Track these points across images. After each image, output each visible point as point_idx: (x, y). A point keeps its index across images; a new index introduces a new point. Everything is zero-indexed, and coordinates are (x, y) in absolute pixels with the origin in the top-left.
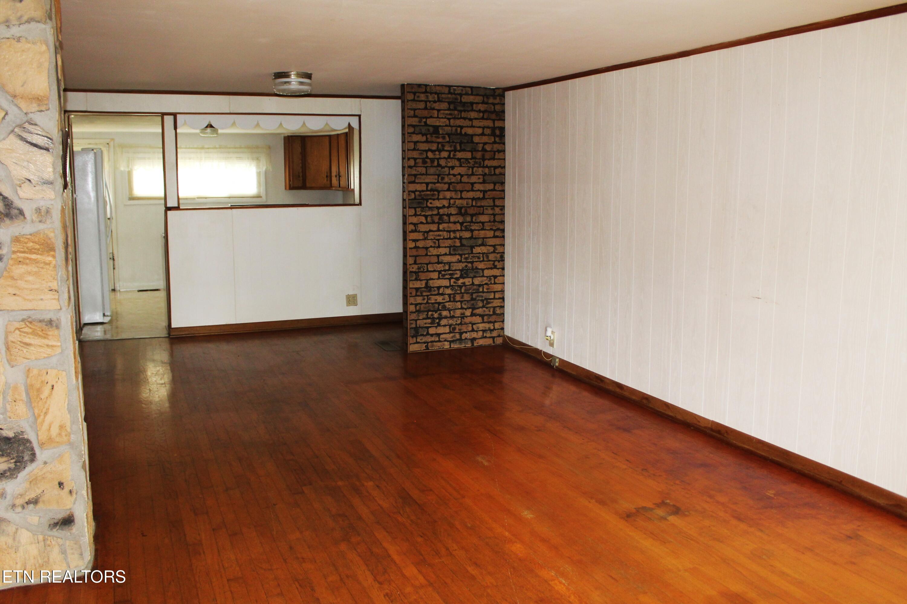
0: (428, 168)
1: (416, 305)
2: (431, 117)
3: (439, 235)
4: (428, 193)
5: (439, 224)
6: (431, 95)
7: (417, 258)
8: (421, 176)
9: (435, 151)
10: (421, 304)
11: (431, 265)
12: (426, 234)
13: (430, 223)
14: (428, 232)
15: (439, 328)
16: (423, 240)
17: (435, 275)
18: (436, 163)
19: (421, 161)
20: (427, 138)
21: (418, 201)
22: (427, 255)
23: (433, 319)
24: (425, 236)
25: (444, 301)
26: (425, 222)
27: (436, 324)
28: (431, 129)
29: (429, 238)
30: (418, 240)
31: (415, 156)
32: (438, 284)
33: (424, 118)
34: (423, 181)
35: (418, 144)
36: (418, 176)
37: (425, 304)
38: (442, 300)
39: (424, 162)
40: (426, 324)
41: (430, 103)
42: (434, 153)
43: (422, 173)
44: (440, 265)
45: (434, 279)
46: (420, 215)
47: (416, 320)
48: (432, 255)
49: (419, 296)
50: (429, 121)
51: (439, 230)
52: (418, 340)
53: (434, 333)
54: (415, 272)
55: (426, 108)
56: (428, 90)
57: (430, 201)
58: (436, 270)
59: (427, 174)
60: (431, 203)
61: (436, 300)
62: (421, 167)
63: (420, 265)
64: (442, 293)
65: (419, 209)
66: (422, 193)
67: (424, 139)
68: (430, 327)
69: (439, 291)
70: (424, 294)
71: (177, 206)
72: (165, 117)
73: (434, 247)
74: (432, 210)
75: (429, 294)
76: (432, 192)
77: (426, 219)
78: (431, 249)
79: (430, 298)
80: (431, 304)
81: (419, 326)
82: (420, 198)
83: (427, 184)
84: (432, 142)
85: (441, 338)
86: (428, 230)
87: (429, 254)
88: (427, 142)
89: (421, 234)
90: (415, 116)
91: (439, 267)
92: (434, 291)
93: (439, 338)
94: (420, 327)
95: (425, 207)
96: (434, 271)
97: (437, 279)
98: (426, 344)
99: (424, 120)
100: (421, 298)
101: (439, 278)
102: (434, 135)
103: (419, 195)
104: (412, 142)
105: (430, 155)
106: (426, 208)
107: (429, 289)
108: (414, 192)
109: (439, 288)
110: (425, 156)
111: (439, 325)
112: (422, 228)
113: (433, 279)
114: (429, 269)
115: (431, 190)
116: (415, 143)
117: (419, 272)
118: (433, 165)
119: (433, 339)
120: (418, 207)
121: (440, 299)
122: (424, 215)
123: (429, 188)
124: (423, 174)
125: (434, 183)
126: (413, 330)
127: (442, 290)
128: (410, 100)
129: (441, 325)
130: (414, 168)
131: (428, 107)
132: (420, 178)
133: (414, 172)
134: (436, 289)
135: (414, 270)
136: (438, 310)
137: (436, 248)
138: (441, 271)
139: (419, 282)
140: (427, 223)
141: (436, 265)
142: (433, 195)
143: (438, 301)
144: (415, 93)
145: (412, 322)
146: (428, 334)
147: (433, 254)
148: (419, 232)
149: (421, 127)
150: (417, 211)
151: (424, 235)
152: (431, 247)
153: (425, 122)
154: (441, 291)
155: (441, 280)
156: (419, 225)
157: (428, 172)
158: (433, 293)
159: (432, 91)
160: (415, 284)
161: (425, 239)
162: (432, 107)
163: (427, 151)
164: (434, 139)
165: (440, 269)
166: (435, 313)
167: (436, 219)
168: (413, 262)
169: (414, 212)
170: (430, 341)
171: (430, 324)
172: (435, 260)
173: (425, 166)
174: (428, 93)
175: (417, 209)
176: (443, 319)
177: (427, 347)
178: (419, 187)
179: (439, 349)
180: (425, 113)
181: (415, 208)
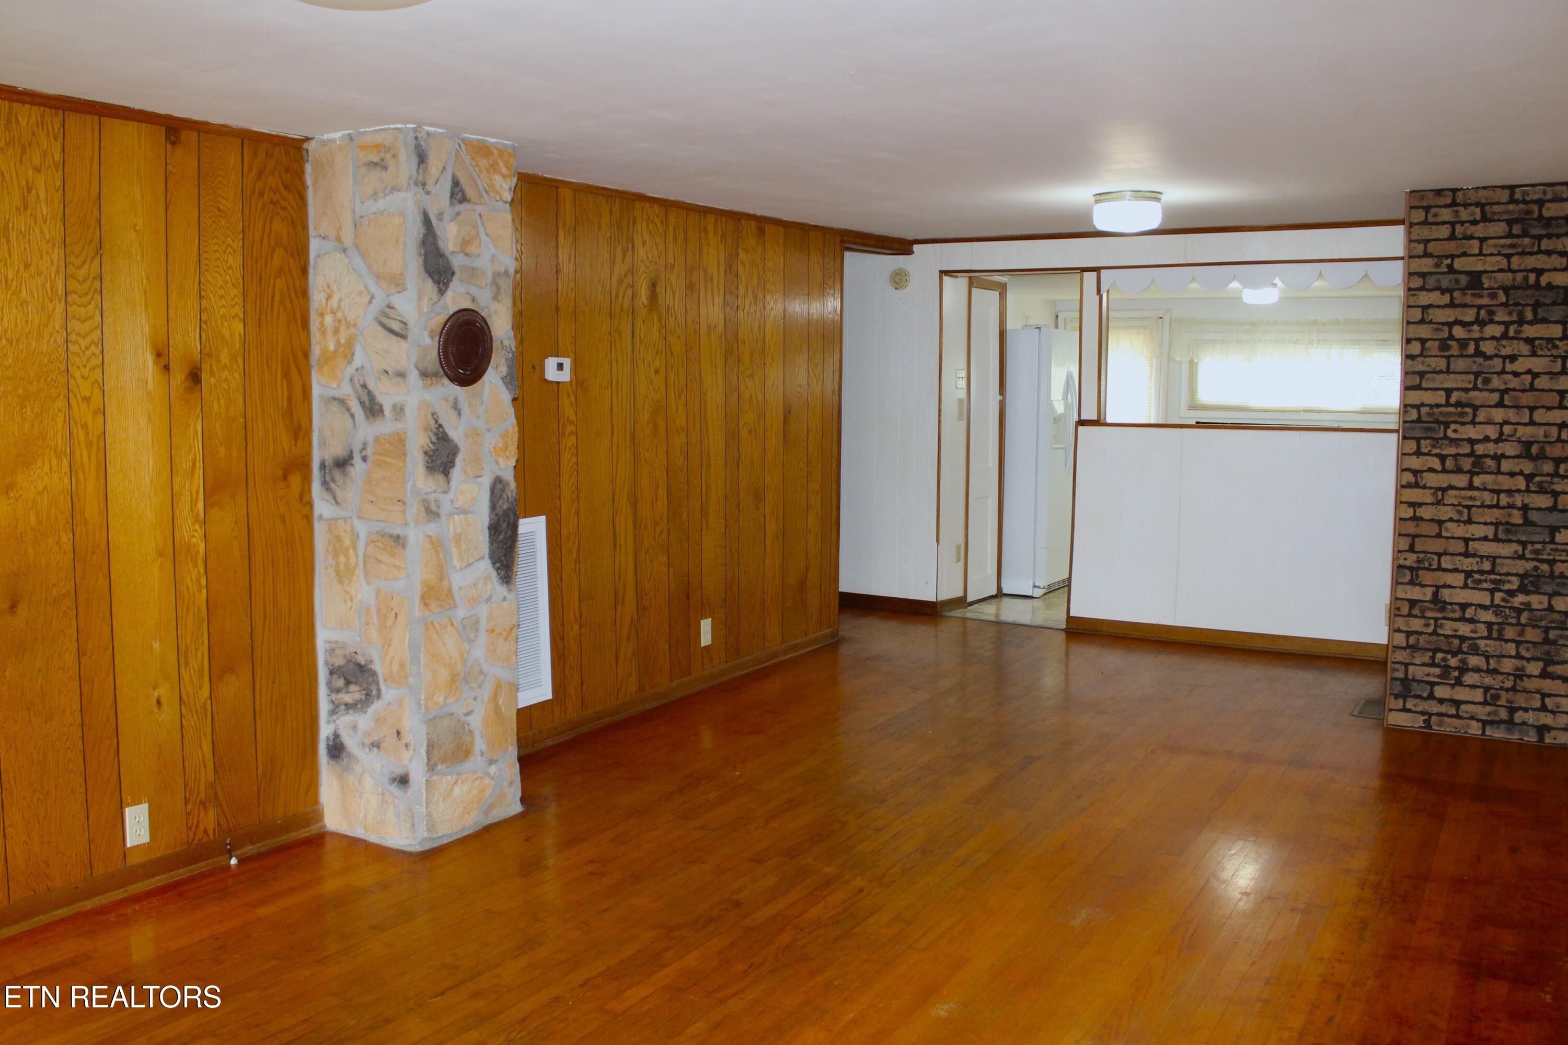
0: (1451, 359)
1: (1409, 634)
2: (1464, 254)
3: (1472, 498)
4: (1451, 409)
5: (1472, 473)
6: (1465, 209)
7: (1416, 540)
8: (1434, 375)
9: (1471, 324)
10: (1420, 633)
11: (1449, 557)
12: (1440, 493)
13: (1452, 472)
14: (1444, 490)
15: (1458, 688)
16: (1432, 504)
17: (1458, 579)
18: (1471, 349)
19: (1437, 344)
20: (1452, 298)
21: (1426, 425)
22: (1439, 536)
23: (1447, 668)
24: (1437, 497)
25: (1473, 635)
26: (1439, 468)
27: (1452, 679)
28: (1464, 280)
29: (1446, 502)
30: (1420, 505)
31: (1423, 336)
32: (1463, 598)
33: (1447, 257)
34: (1441, 386)
35: (1430, 311)
36: (1428, 375)
37: (1430, 634)
38: (1471, 632)
39: (1444, 346)
40: (1428, 675)
41: (1462, 225)
42: (1467, 328)
43: (1438, 369)
44: (1470, 560)
45: (1455, 587)
46: (1428, 454)
47: (1406, 665)
48: (1452, 538)
49: (1415, 616)
50: (1459, 264)
51: (1471, 487)
52: (1409, 705)
53: (1447, 696)
54: (1410, 568)
55: (1452, 237)
56: (1458, 201)
57: (1453, 427)
58: (1460, 568)
59: (1448, 371)
60: (1455, 431)
61: (1456, 631)
62: (1436, 356)
63: (1421, 556)
64: (1472, 618)
65: (1428, 441)
66: (1435, 410)
67: (1446, 299)
68: (1439, 684)
69: (1464, 612)
70: (1429, 614)
71: (1096, 418)
72: (1085, 274)
73: (1458, 521)
74: (1457, 446)
75: (1439, 615)
76: (1459, 409)
77: (1443, 463)
78: (1449, 525)
79: (1441, 624)
80: (1442, 638)
81: (1413, 678)
82: (1431, 420)
83: (1449, 392)
84: (1465, 306)
85: (1463, 712)
86: (1445, 485)
87: (1444, 534)
88: (1452, 305)
89: (1428, 492)
90: (1426, 255)
91: (1468, 564)
92: (1453, 611)
93: (1458, 710)
94: (1414, 680)
95: (1441, 439)
96: (1456, 570)
97: (1461, 588)
98: (1426, 717)
99: (1449, 261)
100: (1422, 621)
101: (1465, 586)
102: (1470, 292)
103: (1429, 414)
104: (1418, 306)
105: (1458, 332)
106: (1444, 441)
107: (1440, 605)
108: (1417, 407)
109: (1464, 606)
110: (1445, 335)
111: (1459, 682)
112: (1431, 480)
113: (1450, 587)
114: (1444, 565)
115: (1458, 404)
116: (1425, 308)
117: (1418, 569)
118: (1465, 354)
119: (1443, 709)
120: (1425, 438)
121: (1465, 629)
122: (1437, 455)
123: (1453, 400)
124: (1441, 372)
125: (1466, 390)
126: (1398, 683)
127: (1473, 613)
128: (1416, 224)
129: (1466, 684)
130: (1420, 359)
131: (1456, 234)
132: (1433, 380)
133: (1420, 368)
134: (1457, 607)
135: (1408, 563)
136: (1460, 651)
137: (1462, 524)
138: (1472, 571)
139: (1417, 588)
140: (1444, 471)
141: (1461, 558)
142: (1462, 414)
143: (1460, 633)
144: (1427, 209)
145: (1396, 666)
146: (1431, 696)
147: (1455, 536)
148: (1424, 487)
149: (1440, 277)
150: (1422, 446)
151: (1434, 494)
152: (1451, 520)
153: (1450, 267)
154: (1469, 613)
155: (1470, 591)
156: (1424, 474)
157: (1452, 367)
158: (1450, 615)
159: (1469, 201)
160: (1409, 592)
161: (1438, 503)
162: (1468, 233)
163: (1450, 325)
164: (1469, 299)
165: (1469, 569)
166: (1452, 657)
167: (1466, 464)
168: (1407, 548)
169: (1415, 447)
170: (1435, 712)
171: (1438, 677)
172: (1459, 547)
173: (1446, 354)
174: (1459, 205)
175: (1422, 442)
176: (1471, 673)
177: (1427, 723)
178: (1428, 397)
179: (1456, 732)
180: (1451, 247)
181: (1418, 440)
